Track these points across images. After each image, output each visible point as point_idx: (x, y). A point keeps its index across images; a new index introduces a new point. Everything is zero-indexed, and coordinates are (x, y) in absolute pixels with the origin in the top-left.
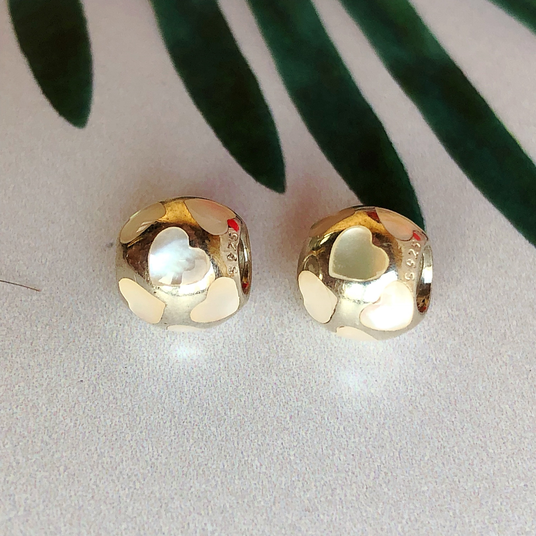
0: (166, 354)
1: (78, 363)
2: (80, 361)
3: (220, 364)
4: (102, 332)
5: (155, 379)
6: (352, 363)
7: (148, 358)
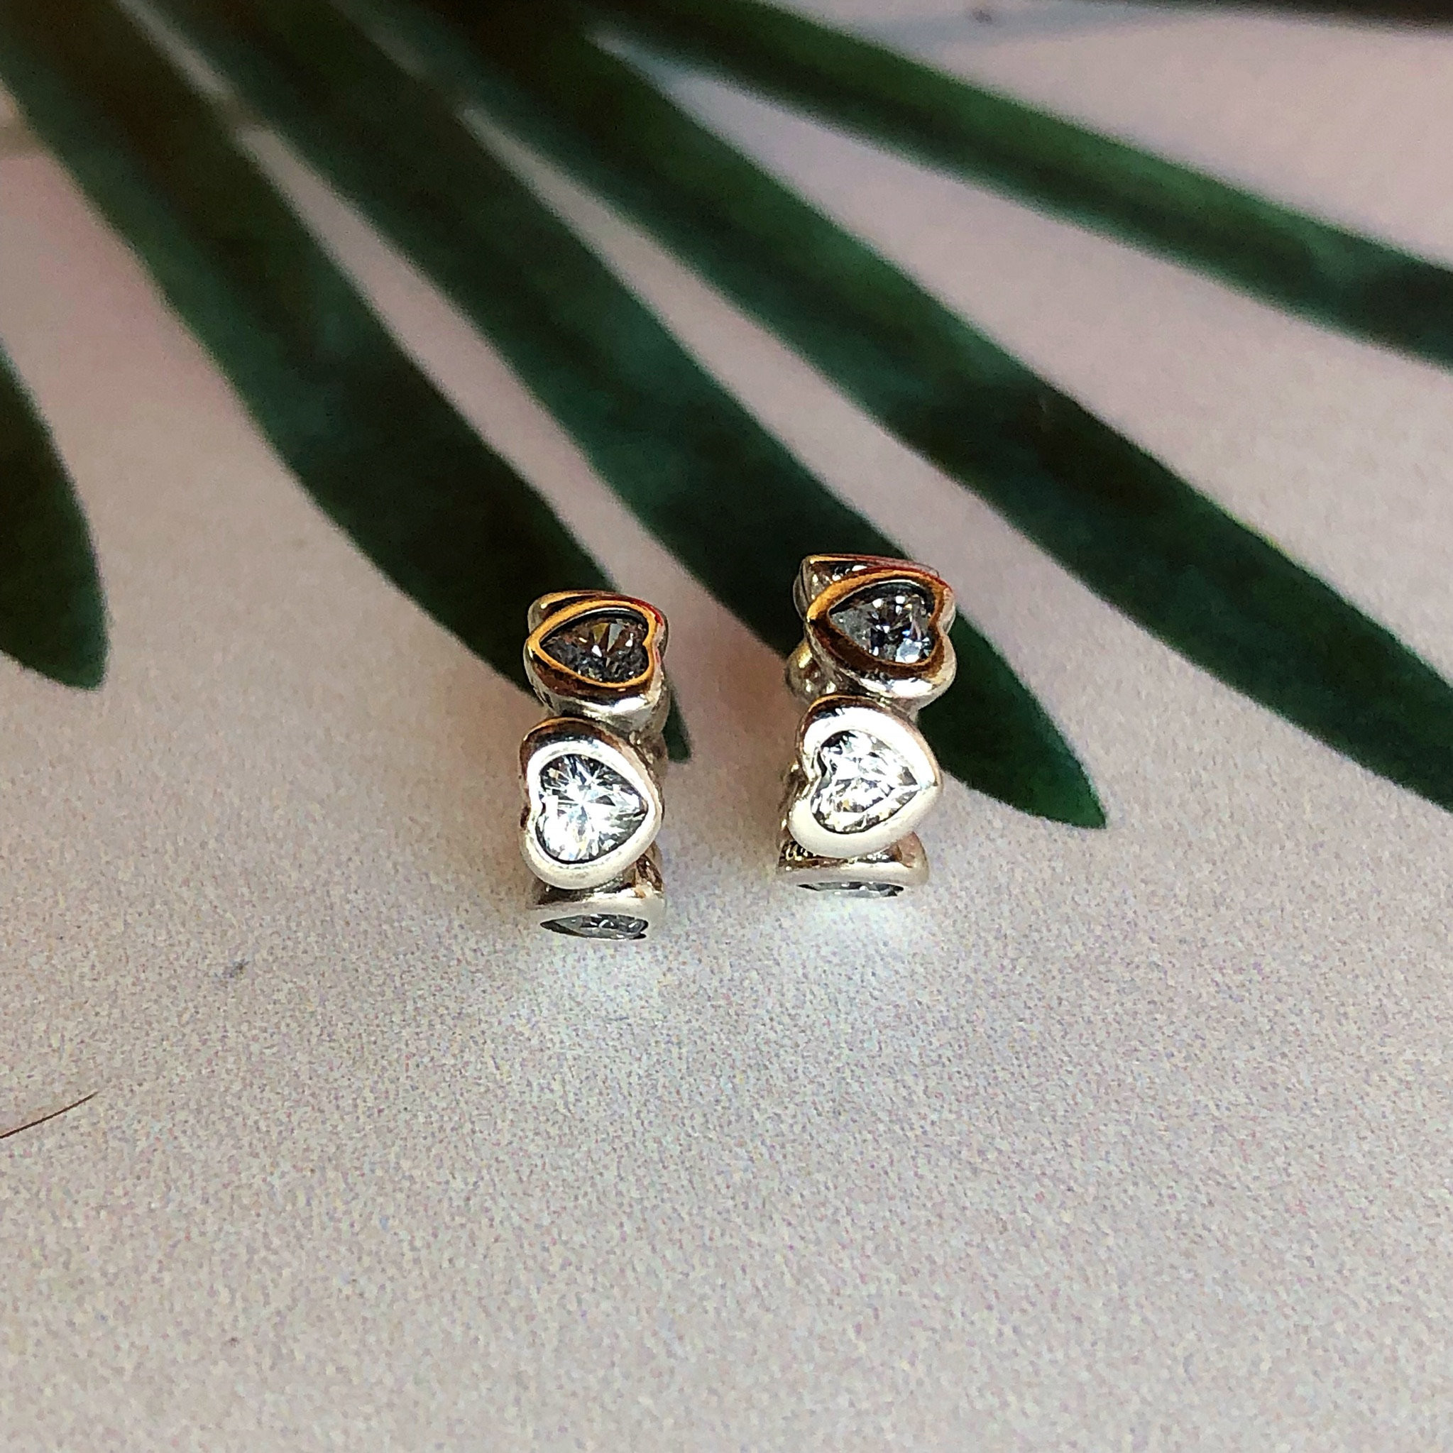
0: (462, 1226)
1: (212, 1293)
2: (219, 1286)
3: (622, 1225)
4: (263, 1198)
5: (447, 1297)
6: (991, 1156)
7: (411, 1243)
